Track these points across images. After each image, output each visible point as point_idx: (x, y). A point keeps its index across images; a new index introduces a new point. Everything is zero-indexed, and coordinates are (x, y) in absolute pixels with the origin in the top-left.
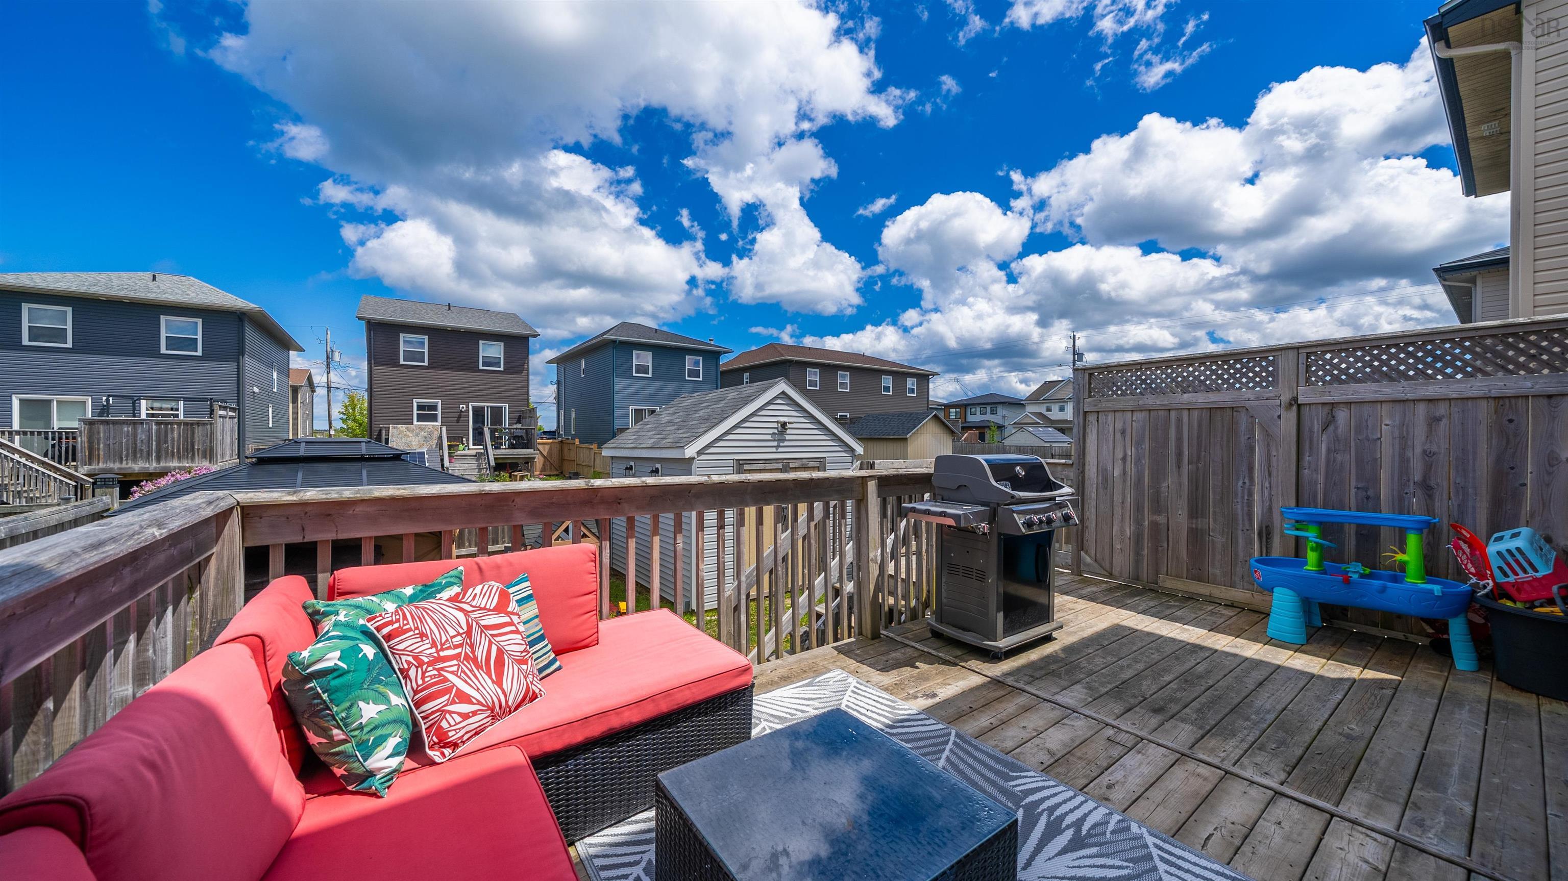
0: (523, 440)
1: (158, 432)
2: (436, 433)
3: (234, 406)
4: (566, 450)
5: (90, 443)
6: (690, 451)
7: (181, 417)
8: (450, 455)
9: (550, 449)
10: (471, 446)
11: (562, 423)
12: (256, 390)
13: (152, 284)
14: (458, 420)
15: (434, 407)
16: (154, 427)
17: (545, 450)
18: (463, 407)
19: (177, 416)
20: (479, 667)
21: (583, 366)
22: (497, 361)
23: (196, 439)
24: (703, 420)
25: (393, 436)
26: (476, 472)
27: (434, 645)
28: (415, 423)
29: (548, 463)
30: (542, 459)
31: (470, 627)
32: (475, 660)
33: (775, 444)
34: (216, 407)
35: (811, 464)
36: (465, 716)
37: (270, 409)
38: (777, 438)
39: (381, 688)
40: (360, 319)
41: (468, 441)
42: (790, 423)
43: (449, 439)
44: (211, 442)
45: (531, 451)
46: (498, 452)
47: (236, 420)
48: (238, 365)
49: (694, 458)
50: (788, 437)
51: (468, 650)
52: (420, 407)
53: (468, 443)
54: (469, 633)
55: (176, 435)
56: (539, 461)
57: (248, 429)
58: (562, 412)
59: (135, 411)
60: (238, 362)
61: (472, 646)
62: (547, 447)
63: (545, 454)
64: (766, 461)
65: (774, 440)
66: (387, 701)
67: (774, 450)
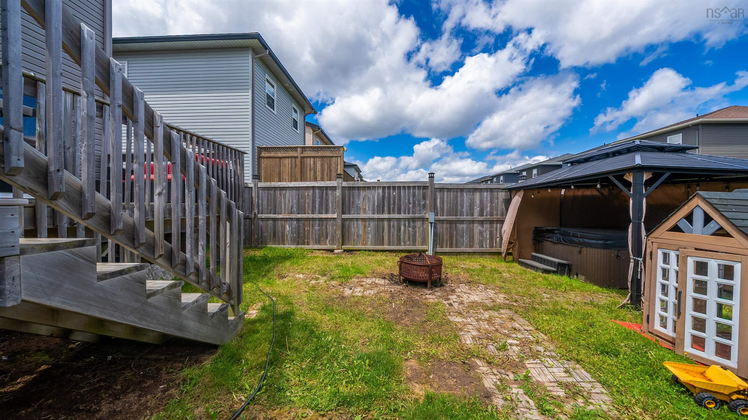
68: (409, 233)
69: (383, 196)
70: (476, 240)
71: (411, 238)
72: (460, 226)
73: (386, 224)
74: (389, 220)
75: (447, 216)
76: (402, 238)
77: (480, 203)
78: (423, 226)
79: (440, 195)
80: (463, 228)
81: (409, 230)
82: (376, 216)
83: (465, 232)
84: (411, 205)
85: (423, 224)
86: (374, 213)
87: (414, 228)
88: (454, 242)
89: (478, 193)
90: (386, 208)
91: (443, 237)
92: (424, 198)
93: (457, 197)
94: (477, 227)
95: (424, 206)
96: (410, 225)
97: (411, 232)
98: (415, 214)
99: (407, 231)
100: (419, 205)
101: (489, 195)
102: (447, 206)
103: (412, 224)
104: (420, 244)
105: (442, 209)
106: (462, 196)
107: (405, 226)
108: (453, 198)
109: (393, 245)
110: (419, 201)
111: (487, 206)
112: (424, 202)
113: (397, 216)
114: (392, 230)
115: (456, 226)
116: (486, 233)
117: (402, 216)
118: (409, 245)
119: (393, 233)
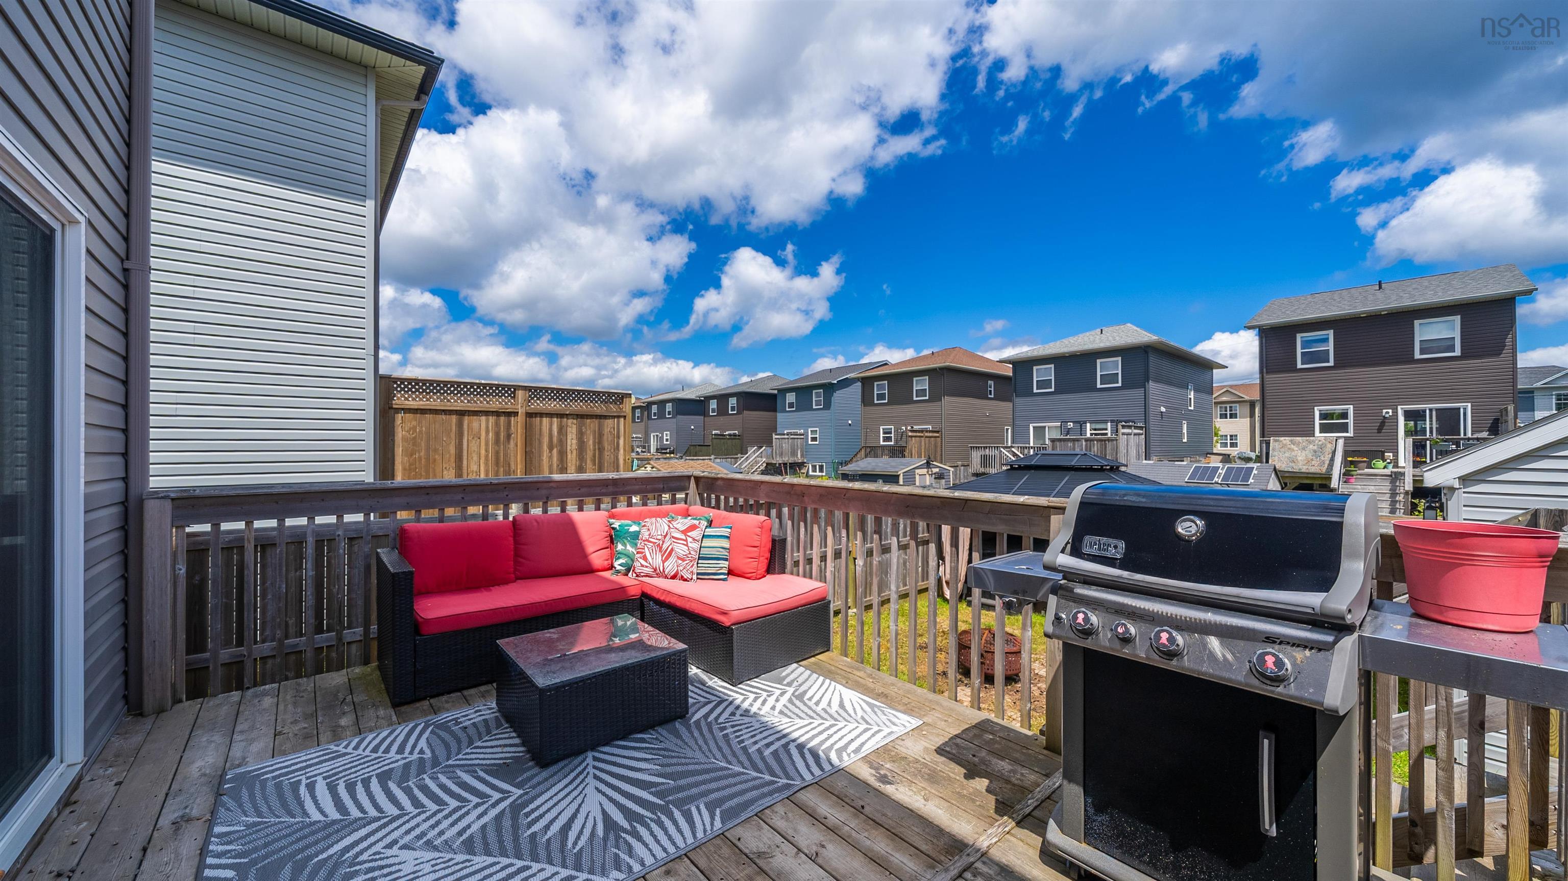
1: (1086, 445)
2: (1329, 446)
3: (1140, 425)
7: (1109, 435)
8: (1347, 473)
12: (1163, 409)
14: (1380, 430)
15: (1342, 416)
16: (1084, 443)
18: (1386, 412)
20: (660, 551)
22: (1446, 343)
23: (1108, 452)
25: (1273, 449)
27: (650, 535)
28: (1314, 433)
31: (667, 534)
32: (661, 548)
34: (1120, 427)
36: (642, 566)
37: (1185, 427)
39: (626, 541)
43: (1349, 454)
44: (1116, 455)
47: (1143, 436)
48: (1145, 390)
51: (661, 543)
52: (1324, 416)
54: (665, 537)
55: (1096, 449)
57: (1155, 444)
59: (1082, 431)
60: (1145, 388)
61: (663, 542)
66: (626, 547)
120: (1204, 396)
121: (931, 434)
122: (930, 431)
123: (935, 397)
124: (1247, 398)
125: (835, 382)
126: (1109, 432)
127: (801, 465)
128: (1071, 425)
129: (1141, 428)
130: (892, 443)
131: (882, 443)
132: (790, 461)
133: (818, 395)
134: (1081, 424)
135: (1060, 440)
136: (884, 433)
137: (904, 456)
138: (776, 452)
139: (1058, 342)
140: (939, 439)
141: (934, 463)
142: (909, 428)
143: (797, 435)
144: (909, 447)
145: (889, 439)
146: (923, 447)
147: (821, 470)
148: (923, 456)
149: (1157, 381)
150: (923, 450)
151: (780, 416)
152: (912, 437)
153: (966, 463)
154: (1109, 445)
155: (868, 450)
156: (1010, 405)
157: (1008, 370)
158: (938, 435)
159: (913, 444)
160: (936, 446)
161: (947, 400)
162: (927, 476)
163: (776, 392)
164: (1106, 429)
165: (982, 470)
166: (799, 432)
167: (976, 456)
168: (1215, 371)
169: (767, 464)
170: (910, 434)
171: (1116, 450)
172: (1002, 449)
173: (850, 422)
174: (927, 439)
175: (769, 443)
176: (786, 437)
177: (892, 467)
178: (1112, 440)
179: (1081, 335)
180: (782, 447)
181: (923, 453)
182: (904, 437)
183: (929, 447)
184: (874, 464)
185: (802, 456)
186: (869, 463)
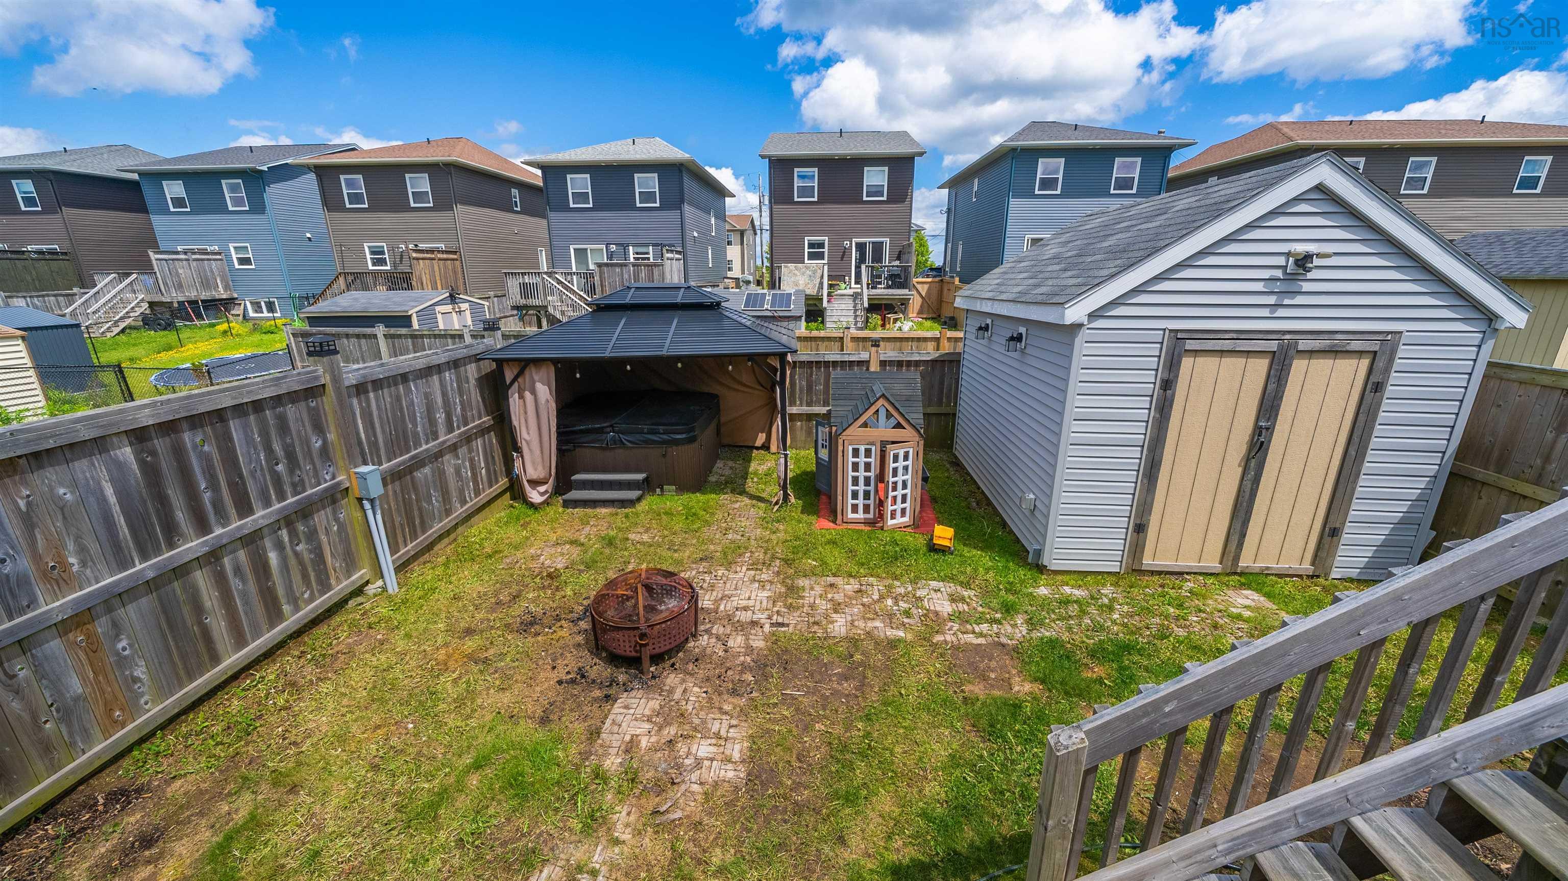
0: (899, 280)
2: (820, 271)
3: (679, 249)
4: (945, 291)
5: (601, 281)
6: (1075, 313)
7: (652, 260)
8: (829, 295)
9: (929, 289)
10: (853, 285)
11: (948, 258)
12: (696, 234)
13: (632, 147)
14: (842, 258)
15: (821, 245)
16: (630, 269)
17: (924, 290)
18: (847, 243)
19: (648, 259)
21: (976, 188)
22: (880, 189)
24: (1113, 253)
25: (784, 275)
26: (851, 313)
28: (806, 261)
29: (926, 305)
30: (920, 300)
33: (1272, 300)
34: (664, 251)
35: (1356, 345)
37: (710, 251)
38: (1278, 287)
40: (763, 157)
41: (850, 279)
42: (1318, 255)
43: (830, 277)
45: (906, 291)
46: (874, 292)
47: (682, 261)
48: (681, 213)
49: (1080, 326)
50: (1306, 286)
52: (811, 245)
53: (850, 282)
55: (644, 274)
56: (916, 303)
57: (691, 269)
58: (950, 245)
59: (626, 256)
60: (681, 210)
62: (926, 287)
63: (924, 294)
64: (1240, 335)
65: (1272, 293)
67: (1265, 312)
68: (301, 562)
69: (151, 472)
70: (454, 494)
71: (312, 575)
72: (418, 475)
73: (201, 579)
74: (213, 557)
75: (389, 460)
76: (281, 592)
77: (444, 400)
78: (337, 520)
79: (360, 403)
80: (426, 476)
81: (297, 554)
82: (142, 568)
83: (431, 485)
84: (280, 468)
85: (334, 512)
86: (124, 563)
87: (312, 536)
88: (417, 522)
89: (435, 377)
90: (181, 516)
91: (393, 521)
92: (319, 428)
93: (398, 399)
94: (449, 462)
95: (325, 452)
96: (297, 535)
97: (307, 557)
98: (304, 491)
99: (292, 562)
100: (309, 453)
101: (453, 377)
102: (383, 432)
103: (301, 528)
104: (341, 577)
105: (374, 445)
106: (408, 391)
107: (279, 546)
108: (391, 403)
109: (257, 635)
110: (307, 443)
111: (455, 403)
112: (320, 443)
113: (237, 525)
114: (235, 583)
115: (413, 479)
116: (465, 468)
117: (261, 516)
118: (312, 599)
119: (244, 594)
120: (721, 223)
121: (445, 256)
122: (443, 252)
123: (443, 204)
124: (738, 227)
125: (265, 168)
126: (651, 256)
127: (229, 303)
128: (613, 248)
129: (678, 252)
130: (388, 268)
131: (371, 267)
132: (203, 298)
133: (234, 189)
134: (625, 247)
135: (607, 265)
136: (372, 253)
137: (410, 287)
138: (166, 284)
139: (590, 148)
140: (458, 263)
141: (461, 296)
142: (411, 246)
143: (208, 254)
144: (416, 273)
145: (382, 262)
146: (437, 274)
147: (271, 307)
148: (439, 287)
149: (691, 204)
150: (438, 278)
151: (158, 221)
152: (418, 259)
153: (499, 293)
154: (656, 271)
155: (350, 278)
156: (544, 222)
157: (535, 176)
158: (455, 257)
159: (422, 269)
160: (455, 272)
161: (460, 209)
162: (454, 314)
163: (136, 176)
164: (647, 253)
165: (523, 302)
166: (209, 249)
167: (513, 285)
168: (727, 199)
169: (152, 304)
170: (414, 255)
171: (663, 275)
172: (544, 276)
173: (308, 235)
174: (441, 262)
175: (146, 267)
176: (183, 257)
177: (395, 303)
178: (659, 266)
179: (613, 143)
180: (178, 275)
181: (438, 282)
182: (405, 259)
183: (445, 273)
184: (363, 301)
185: (226, 287)
186: (356, 299)
